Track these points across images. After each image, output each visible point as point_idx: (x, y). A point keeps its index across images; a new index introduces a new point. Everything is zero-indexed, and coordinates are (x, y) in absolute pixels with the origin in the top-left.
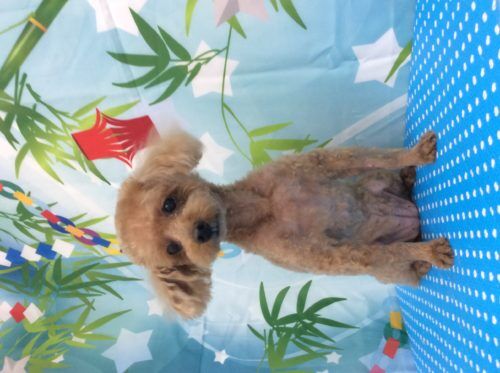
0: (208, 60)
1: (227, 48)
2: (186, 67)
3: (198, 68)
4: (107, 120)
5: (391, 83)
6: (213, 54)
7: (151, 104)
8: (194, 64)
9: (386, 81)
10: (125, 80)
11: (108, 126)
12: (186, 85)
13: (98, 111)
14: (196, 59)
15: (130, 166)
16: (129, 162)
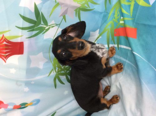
0: (53, 27)
1: (60, 24)
2: (45, 27)
3: (49, 29)
4: (6, 40)
6: (55, 25)
7: (26, 38)
8: (48, 27)
10: (21, 26)
11: (5, 43)
12: (43, 34)
13: (3, 36)
14: (49, 26)
16: (5, 60)
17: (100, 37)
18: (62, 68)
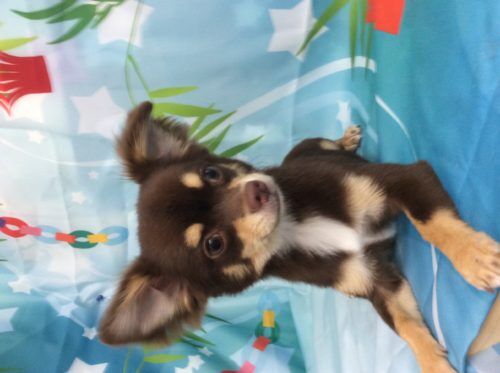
0: (120, 2)
3: (108, 10)
7: (50, 43)
8: (105, 4)
9: (298, 54)
12: (92, 28)
15: (9, 112)
16: (8, 107)
17: (324, 29)
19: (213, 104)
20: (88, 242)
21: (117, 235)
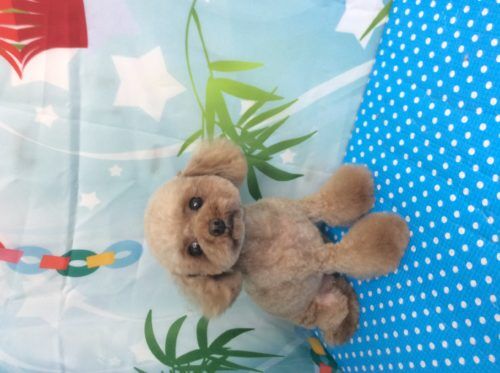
5: (364, 43)
9: (362, 38)
16: (20, 65)
18: (235, 133)
19: (276, 89)
20: (86, 267)
21: (127, 253)
